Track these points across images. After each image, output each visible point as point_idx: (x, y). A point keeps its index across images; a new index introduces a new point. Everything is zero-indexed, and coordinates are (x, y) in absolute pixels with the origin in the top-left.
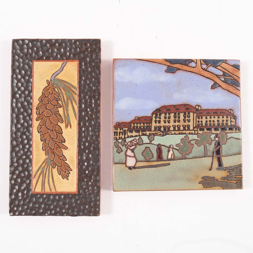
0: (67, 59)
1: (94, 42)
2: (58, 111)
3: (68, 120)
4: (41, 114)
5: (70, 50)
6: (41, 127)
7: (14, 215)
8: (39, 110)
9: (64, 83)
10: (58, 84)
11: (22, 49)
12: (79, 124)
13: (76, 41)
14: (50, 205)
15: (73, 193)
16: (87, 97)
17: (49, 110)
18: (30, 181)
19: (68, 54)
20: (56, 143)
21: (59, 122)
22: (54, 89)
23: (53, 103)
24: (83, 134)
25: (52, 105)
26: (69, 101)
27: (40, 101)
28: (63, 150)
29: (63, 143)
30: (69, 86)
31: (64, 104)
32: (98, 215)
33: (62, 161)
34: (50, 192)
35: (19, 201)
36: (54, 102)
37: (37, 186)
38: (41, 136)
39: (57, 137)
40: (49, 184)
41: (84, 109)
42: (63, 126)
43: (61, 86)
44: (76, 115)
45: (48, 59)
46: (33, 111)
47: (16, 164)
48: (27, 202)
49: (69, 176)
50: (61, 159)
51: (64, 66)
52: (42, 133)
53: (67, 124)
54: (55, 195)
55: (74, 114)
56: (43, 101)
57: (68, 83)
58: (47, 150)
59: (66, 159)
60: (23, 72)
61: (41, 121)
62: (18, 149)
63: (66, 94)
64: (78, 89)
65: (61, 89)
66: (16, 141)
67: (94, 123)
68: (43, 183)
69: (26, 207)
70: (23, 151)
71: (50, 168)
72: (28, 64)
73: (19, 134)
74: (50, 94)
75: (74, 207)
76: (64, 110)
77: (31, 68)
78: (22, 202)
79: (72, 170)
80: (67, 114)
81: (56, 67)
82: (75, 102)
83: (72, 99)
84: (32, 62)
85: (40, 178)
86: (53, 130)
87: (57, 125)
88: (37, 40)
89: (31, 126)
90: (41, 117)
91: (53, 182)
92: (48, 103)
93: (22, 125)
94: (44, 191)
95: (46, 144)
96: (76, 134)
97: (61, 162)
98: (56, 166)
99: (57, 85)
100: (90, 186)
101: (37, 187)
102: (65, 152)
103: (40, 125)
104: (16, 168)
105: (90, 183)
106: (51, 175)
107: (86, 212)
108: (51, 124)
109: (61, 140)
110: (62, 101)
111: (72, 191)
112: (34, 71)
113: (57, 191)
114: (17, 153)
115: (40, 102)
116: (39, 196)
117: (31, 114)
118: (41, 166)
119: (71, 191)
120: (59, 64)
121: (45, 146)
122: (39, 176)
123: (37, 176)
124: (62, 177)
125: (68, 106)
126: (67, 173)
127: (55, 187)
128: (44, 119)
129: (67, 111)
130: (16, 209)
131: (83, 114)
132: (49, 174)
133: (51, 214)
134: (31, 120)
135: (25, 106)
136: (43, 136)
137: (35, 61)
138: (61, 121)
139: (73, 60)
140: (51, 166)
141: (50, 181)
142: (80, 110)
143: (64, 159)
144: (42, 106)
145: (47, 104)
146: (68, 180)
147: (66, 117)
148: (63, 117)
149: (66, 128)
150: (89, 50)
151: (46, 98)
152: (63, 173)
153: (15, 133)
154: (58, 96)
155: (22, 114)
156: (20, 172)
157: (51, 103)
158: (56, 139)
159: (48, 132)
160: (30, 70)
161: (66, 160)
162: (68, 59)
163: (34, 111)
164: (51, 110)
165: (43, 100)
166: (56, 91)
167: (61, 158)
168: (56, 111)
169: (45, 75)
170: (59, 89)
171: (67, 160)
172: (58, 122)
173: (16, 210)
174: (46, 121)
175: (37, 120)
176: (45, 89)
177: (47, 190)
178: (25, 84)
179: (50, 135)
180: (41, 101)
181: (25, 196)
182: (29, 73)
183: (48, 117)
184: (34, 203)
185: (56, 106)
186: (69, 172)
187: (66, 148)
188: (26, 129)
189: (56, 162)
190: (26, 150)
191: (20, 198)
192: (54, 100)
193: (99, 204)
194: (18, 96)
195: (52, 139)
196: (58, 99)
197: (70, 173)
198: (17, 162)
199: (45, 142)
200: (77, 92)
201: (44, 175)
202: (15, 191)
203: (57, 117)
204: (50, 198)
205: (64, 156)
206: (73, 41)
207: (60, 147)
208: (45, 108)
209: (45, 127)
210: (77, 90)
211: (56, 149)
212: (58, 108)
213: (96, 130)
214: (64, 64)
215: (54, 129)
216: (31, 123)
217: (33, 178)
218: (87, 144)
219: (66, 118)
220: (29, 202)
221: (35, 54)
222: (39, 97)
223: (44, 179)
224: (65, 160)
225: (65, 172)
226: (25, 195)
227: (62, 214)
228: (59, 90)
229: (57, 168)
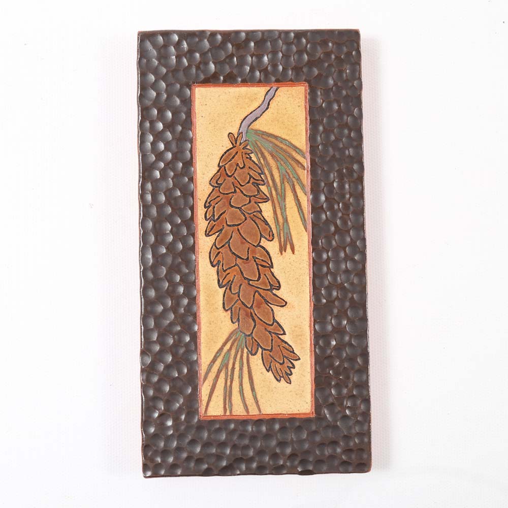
0: (277, 81)
1: (345, 38)
2: (261, 211)
3: (287, 233)
4: (216, 218)
5: (286, 56)
6: (219, 253)
7: (155, 475)
8: (211, 208)
9: (273, 140)
10: (258, 142)
11: (163, 57)
12: (314, 242)
13: (299, 34)
14: (246, 447)
15: (302, 416)
16: (332, 175)
17: (238, 208)
18: (195, 389)
19: (281, 68)
20: (258, 292)
21: (262, 239)
22: (249, 154)
23: (247, 191)
24: (325, 269)
25: (245, 195)
26: (287, 184)
27: (213, 186)
28: (275, 308)
29: (274, 291)
30: (284, 147)
31: (274, 192)
32: (366, 469)
33: (273, 335)
34: (246, 414)
35: (168, 439)
36: (250, 189)
37: (212, 400)
38: (218, 274)
39: (259, 277)
40: (243, 394)
41: (324, 206)
42: (272, 247)
43: (265, 148)
44: (305, 220)
45: (230, 80)
46: (197, 212)
47: (157, 348)
48: (187, 441)
49: (291, 374)
50: (270, 332)
51: (272, 99)
52: (220, 267)
53: (282, 243)
54: (259, 422)
55: (301, 217)
56: (221, 187)
57: (283, 140)
58: (235, 310)
59: (283, 330)
60: (169, 114)
61: (218, 236)
62: (162, 308)
63: (278, 168)
64: (308, 156)
65: (266, 154)
66: (157, 290)
67: (351, 239)
68: (228, 393)
69: (185, 455)
70: (174, 313)
71: (245, 355)
72: (180, 94)
73: (164, 271)
74: (238, 167)
75: (307, 452)
76: (275, 208)
77: (188, 103)
78: (175, 444)
79: (299, 359)
80: (283, 217)
81: (252, 101)
82: (303, 187)
83: (294, 179)
84: (190, 89)
85: (219, 380)
86: (248, 258)
87: (259, 245)
88: (201, 34)
89: (193, 249)
90: (218, 225)
91: (253, 389)
92: (235, 190)
93: (171, 247)
94: (231, 411)
95: (232, 295)
96: (308, 267)
97: (272, 340)
98: (258, 349)
99: (255, 145)
100: (344, 398)
101: (212, 404)
102: (281, 314)
103: (216, 246)
104: (158, 358)
105: (345, 391)
106: (247, 373)
107: (336, 463)
108: (242, 243)
109: (269, 282)
110: (268, 186)
111: (301, 412)
112: (197, 111)
113: (263, 412)
114: (159, 318)
115: (213, 190)
116: (218, 426)
117: (192, 218)
118: (221, 349)
119: (298, 412)
120: (259, 92)
121: (230, 300)
122: (217, 377)
123: (212, 375)
124: (275, 377)
125: (285, 199)
126: (288, 367)
127: (257, 402)
128: (226, 231)
129: (283, 209)
130: (159, 460)
131: (324, 217)
132: (241, 369)
133: (249, 472)
134: (193, 235)
135: (176, 199)
136: (225, 274)
137: (198, 86)
138: (268, 237)
139: (294, 82)
140: (245, 350)
141: (244, 387)
142: (316, 209)
143: (279, 330)
144: (219, 199)
145: (231, 195)
146: (290, 384)
147: (279, 226)
148: (273, 226)
149: (282, 254)
150: (333, 57)
151: (230, 178)
152: (278, 365)
153: (154, 268)
154: (259, 174)
155: (170, 219)
156: (168, 367)
157: (242, 192)
158: (258, 281)
159: (236, 264)
160: (185, 109)
161: (284, 334)
162: (281, 80)
163: (200, 211)
164: (243, 208)
165: (222, 184)
166: (253, 161)
167: (270, 328)
168: (254, 212)
169: (225, 121)
170: (260, 156)
171: (287, 333)
172: (260, 239)
173: (160, 462)
174: (231, 237)
175: (207, 235)
176: (226, 157)
177: (238, 410)
178: (174, 146)
179: (241, 271)
180: (216, 187)
181: (183, 428)
182: (184, 116)
183: (236, 225)
184: (206, 445)
185: (253, 199)
186: (292, 363)
187: (283, 304)
188: (180, 256)
189: (259, 338)
190: (182, 310)
191: (171, 432)
192: (248, 182)
193: (370, 443)
194: (157, 174)
195: (246, 281)
196: (258, 180)
197: (293, 365)
198: (161, 341)
199: (230, 289)
200: (307, 163)
201: (229, 373)
202: (156, 415)
203: (258, 227)
204: (247, 431)
205: (278, 323)
206: (292, 35)
207: (267, 302)
208: (227, 204)
209: (229, 252)
210: (305, 158)
211: (259, 306)
212: (259, 204)
213: (356, 258)
214: (272, 92)
215: (250, 257)
216: (192, 241)
217: (202, 380)
218: (335, 294)
219: (281, 228)
220: (193, 442)
221: (198, 68)
222: (211, 175)
223: (229, 383)
224: (281, 335)
225: (281, 364)
226: (182, 423)
227: (278, 470)
228: (261, 159)
229: (262, 354)
